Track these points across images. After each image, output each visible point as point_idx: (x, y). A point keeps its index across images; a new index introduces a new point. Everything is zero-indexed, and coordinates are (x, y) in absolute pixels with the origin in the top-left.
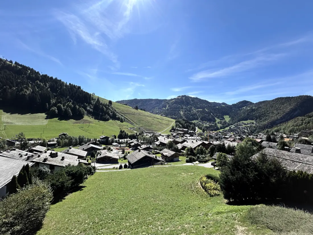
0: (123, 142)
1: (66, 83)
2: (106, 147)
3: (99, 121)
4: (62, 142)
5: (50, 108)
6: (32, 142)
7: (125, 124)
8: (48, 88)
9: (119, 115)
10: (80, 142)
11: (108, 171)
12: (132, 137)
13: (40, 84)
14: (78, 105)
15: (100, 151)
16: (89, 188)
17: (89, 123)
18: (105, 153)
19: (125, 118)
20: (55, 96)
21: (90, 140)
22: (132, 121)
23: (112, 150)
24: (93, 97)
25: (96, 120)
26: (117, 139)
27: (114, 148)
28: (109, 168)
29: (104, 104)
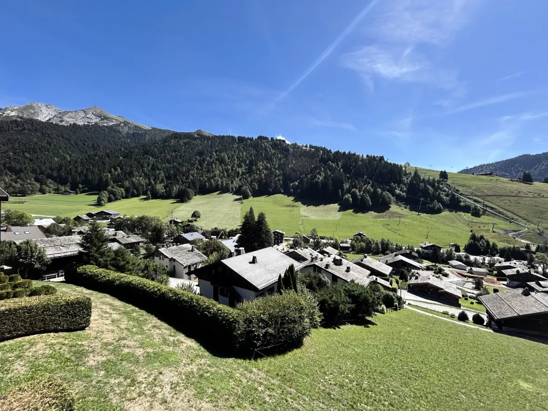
0: (481, 261)
1: (363, 156)
2: (432, 266)
3: (419, 215)
4: (358, 245)
5: (343, 195)
6: (324, 241)
7: (487, 221)
8: (341, 168)
9: (467, 200)
10: (383, 249)
11: (431, 315)
12: (511, 254)
13: (332, 165)
14: (380, 188)
15: (416, 271)
16: (379, 330)
17: (400, 217)
18: (427, 277)
19: (487, 206)
20: (349, 179)
21: (401, 249)
22: (509, 214)
23: (446, 275)
24: (405, 171)
25: (414, 212)
26: (462, 253)
27: (452, 272)
28: (435, 311)
29: (429, 180)
